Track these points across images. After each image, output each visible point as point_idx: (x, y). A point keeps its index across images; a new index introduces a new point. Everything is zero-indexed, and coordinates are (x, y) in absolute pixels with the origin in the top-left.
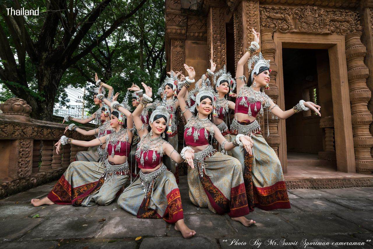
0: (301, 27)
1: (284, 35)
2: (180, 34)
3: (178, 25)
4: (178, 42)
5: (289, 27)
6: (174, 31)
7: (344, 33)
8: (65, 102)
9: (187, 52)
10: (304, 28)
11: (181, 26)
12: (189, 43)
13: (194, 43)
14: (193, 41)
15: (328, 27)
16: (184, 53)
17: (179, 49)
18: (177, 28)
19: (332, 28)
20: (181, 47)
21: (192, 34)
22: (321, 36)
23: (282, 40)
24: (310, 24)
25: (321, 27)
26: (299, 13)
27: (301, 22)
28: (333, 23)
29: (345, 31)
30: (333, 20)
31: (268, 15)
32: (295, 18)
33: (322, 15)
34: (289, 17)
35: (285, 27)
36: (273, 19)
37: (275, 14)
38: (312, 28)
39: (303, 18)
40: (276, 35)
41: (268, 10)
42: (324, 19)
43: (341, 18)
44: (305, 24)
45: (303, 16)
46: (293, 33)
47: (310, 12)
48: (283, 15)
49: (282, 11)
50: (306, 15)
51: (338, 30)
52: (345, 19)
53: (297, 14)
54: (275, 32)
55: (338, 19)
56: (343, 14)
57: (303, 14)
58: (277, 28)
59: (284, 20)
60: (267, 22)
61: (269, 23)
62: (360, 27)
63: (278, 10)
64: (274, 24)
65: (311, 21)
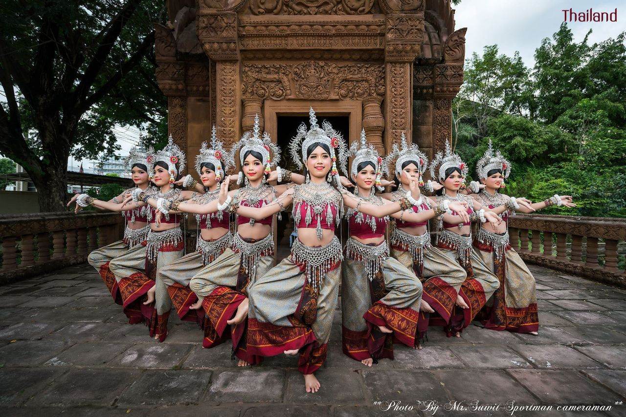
0: (300, 92)
1: (278, 104)
2: (177, 90)
3: (172, 79)
4: (177, 100)
5: (283, 93)
6: (167, 87)
7: (361, 97)
8: (114, 149)
9: (189, 113)
10: (302, 94)
11: (175, 80)
12: (192, 100)
13: (199, 100)
14: (198, 98)
15: (336, 90)
16: (185, 115)
17: (178, 110)
18: (170, 82)
19: (342, 91)
20: (181, 106)
21: (195, 88)
22: (328, 102)
23: (277, 110)
24: (312, 87)
25: (327, 90)
26: (299, 72)
27: (300, 85)
28: (346, 83)
29: (360, 95)
30: (346, 80)
31: (256, 77)
32: (293, 79)
33: (330, 73)
34: (285, 79)
35: (278, 93)
36: (264, 81)
37: (265, 76)
38: (314, 93)
39: (303, 79)
40: (268, 104)
41: (257, 69)
42: (333, 79)
43: (356, 77)
44: (305, 88)
45: (303, 76)
46: (289, 100)
47: (314, 71)
48: (276, 76)
49: (276, 71)
50: (308, 75)
51: (351, 94)
52: (362, 77)
53: (296, 73)
54: (266, 99)
55: (352, 78)
56: (360, 70)
57: (304, 73)
58: (267, 94)
59: (279, 81)
60: (255, 86)
61: (257, 88)
62: (382, 89)
63: (272, 69)
64: (263, 89)
65: (312, 84)
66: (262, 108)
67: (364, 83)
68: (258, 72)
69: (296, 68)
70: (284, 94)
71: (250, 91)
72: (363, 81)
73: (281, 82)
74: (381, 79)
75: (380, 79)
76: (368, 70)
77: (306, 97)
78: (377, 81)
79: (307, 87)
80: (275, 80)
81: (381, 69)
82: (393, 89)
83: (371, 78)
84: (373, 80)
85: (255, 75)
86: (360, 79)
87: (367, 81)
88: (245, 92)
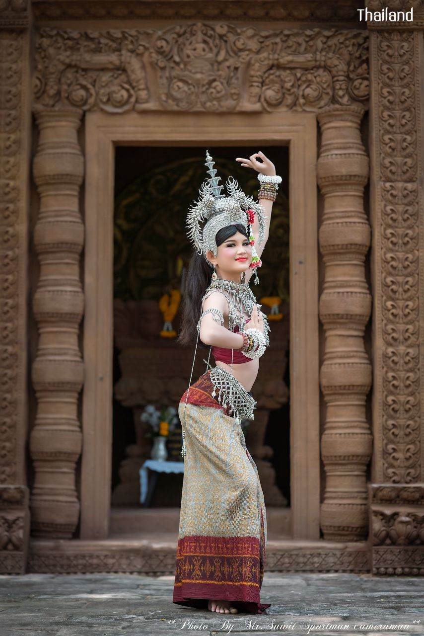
0: (169, 96)
1: (118, 121)
5: (130, 96)
7: (313, 106)
10: (175, 99)
15: (255, 90)
19: (270, 93)
22: (235, 117)
23: (115, 136)
24: (198, 83)
25: (233, 91)
26: (166, 48)
27: (170, 79)
28: (278, 73)
29: (309, 101)
30: (279, 67)
31: (67, 61)
32: (154, 65)
33: (241, 50)
34: (135, 64)
35: (117, 97)
36: (84, 70)
37: (87, 57)
38: (203, 98)
39: (177, 64)
40: (92, 120)
41: (70, 43)
42: (249, 65)
43: (301, 59)
44: (180, 84)
45: (177, 59)
46: (145, 112)
47: (202, 45)
48: (114, 58)
49: (114, 45)
50: (188, 56)
51: (289, 100)
52: (316, 61)
53: (160, 51)
54: (89, 110)
55: (292, 62)
56: (311, 43)
57: (180, 50)
58: (91, 100)
59: (122, 69)
60: (63, 80)
61: (69, 85)
62: (363, 86)
63: (103, 41)
64: (84, 87)
65: (199, 76)
66: (81, 131)
67: (321, 72)
68: (71, 48)
69: (160, 38)
70: (133, 100)
71: (52, 92)
72: (318, 67)
73: (124, 70)
74: (361, 64)
75: (357, 63)
76: (330, 43)
77: (184, 106)
78: (352, 68)
79: (185, 82)
80: (111, 66)
81: (361, 40)
82: (385, 91)
83: (336, 62)
84: (342, 67)
85: (65, 56)
86: (313, 63)
87: (326, 68)
88: (39, 95)
